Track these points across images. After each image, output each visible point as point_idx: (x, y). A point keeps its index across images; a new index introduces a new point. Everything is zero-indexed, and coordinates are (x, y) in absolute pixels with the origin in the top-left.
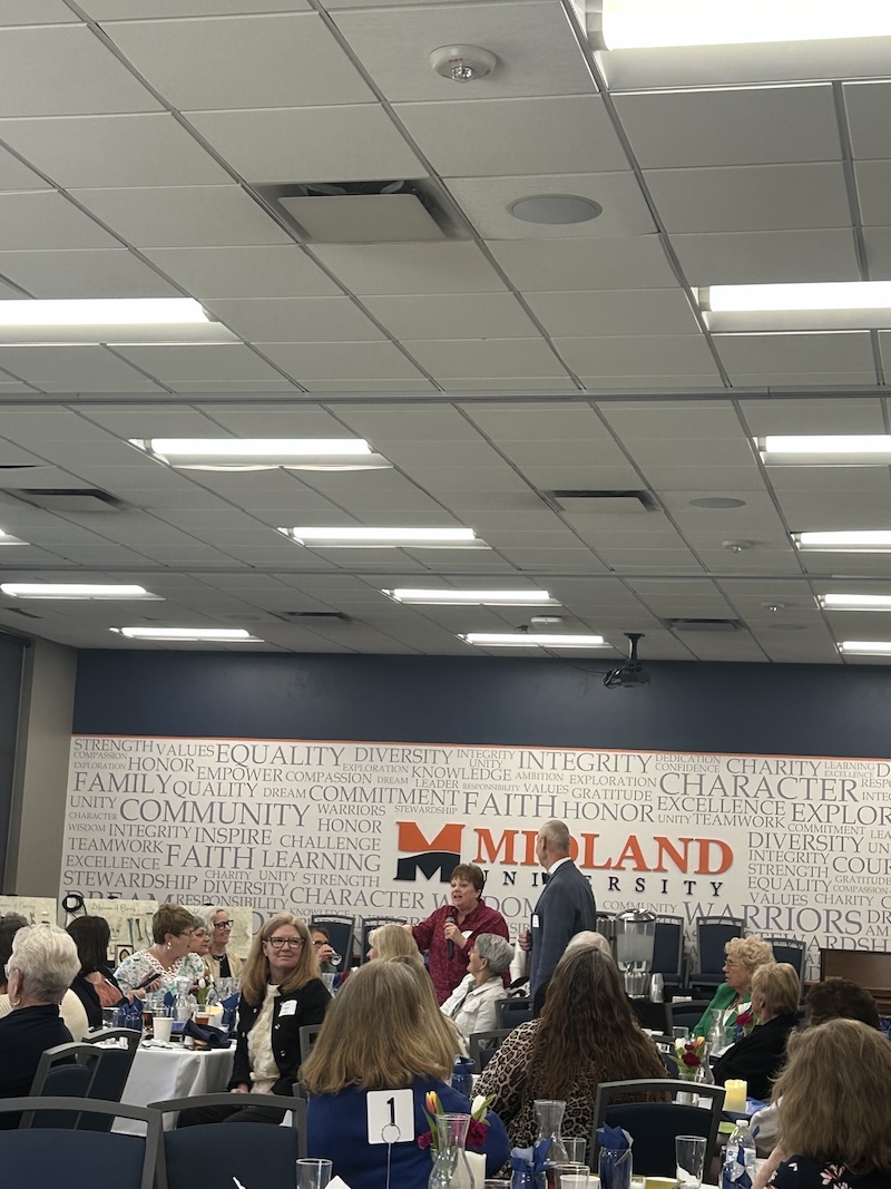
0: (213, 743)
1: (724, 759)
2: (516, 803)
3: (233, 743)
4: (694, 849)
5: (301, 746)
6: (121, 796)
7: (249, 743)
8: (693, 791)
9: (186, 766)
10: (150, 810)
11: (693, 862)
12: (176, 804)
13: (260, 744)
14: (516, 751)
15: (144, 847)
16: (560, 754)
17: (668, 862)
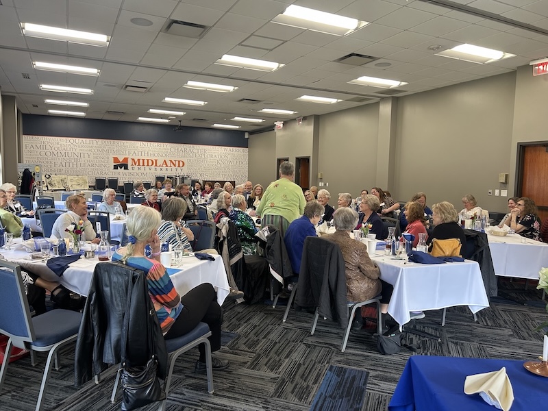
0: (64, 138)
1: (182, 145)
2: (140, 153)
3: (70, 138)
4: (177, 162)
5: (88, 140)
6: (39, 150)
7: (74, 139)
8: (177, 151)
9: (57, 143)
10: (48, 154)
11: (177, 165)
12: (55, 153)
13: (77, 139)
14: (139, 142)
15: (47, 162)
16: (149, 143)
17: (172, 165)
